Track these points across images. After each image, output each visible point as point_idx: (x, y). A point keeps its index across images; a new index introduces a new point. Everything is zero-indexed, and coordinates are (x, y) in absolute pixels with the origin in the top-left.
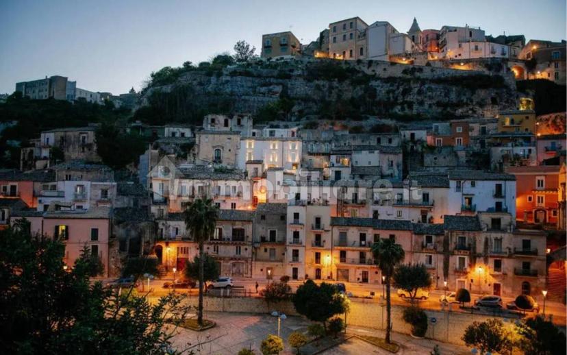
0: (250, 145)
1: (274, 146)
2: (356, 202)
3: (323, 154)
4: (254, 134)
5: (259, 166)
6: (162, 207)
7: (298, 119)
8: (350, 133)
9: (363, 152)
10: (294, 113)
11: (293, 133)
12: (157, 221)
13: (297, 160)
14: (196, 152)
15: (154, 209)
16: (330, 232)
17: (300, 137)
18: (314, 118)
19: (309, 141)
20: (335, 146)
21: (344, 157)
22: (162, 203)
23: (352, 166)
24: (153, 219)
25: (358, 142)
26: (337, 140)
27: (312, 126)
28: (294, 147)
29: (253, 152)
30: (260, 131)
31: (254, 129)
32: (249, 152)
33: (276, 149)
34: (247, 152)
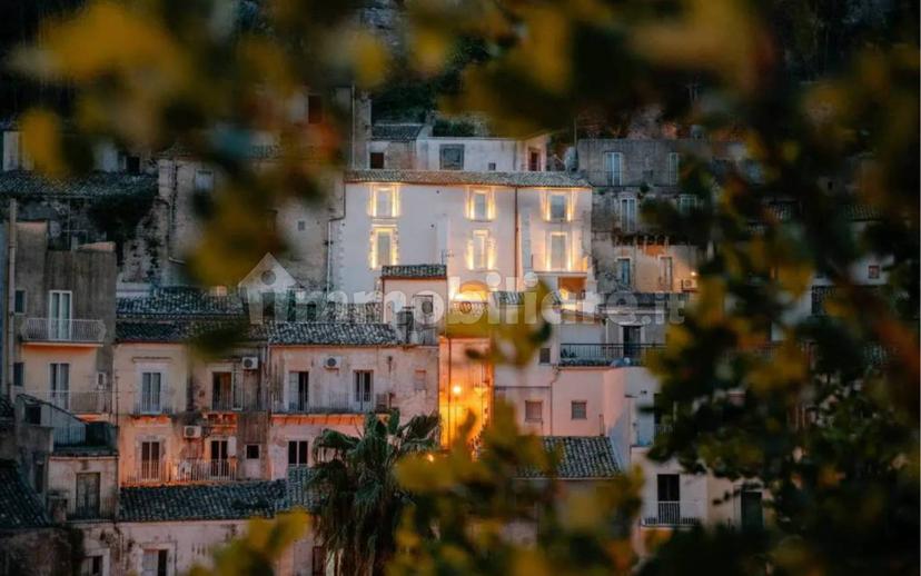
0: (386, 207)
1: (481, 207)
4: (378, 161)
6: (95, 465)
11: (534, 158)
12: (81, 525)
13: (575, 262)
14: (160, 234)
15: (61, 474)
17: (577, 176)
19: (616, 188)
22: (80, 444)
24: (62, 517)
27: (610, 127)
28: (559, 211)
29: (397, 233)
30: (400, 147)
31: (373, 140)
32: (379, 233)
33: (490, 221)
34: (372, 233)
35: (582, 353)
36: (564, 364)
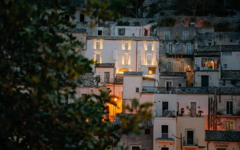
0: (98, 46)
1: (127, 46)
2: (232, 113)
3: (185, 56)
4: (100, 33)
5: (111, 70)
7: (151, 15)
8: (215, 31)
9: (233, 53)
10: (145, 7)
11: (146, 32)
13: (154, 63)
16: (206, 148)
17: (156, 37)
18: (169, 14)
19: (167, 41)
20: (199, 47)
21: (211, 59)
23: (222, 70)
25: (226, 42)
26: (200, 40)
27: (169, 23)
28: (150, 48)
29: (102, 54)
30: (107, 29)
31: (99, 27)
32: (97, 54)
33: (129, 51)
34: (94, 54)
35: (149, 90)
36: (143, 93)
